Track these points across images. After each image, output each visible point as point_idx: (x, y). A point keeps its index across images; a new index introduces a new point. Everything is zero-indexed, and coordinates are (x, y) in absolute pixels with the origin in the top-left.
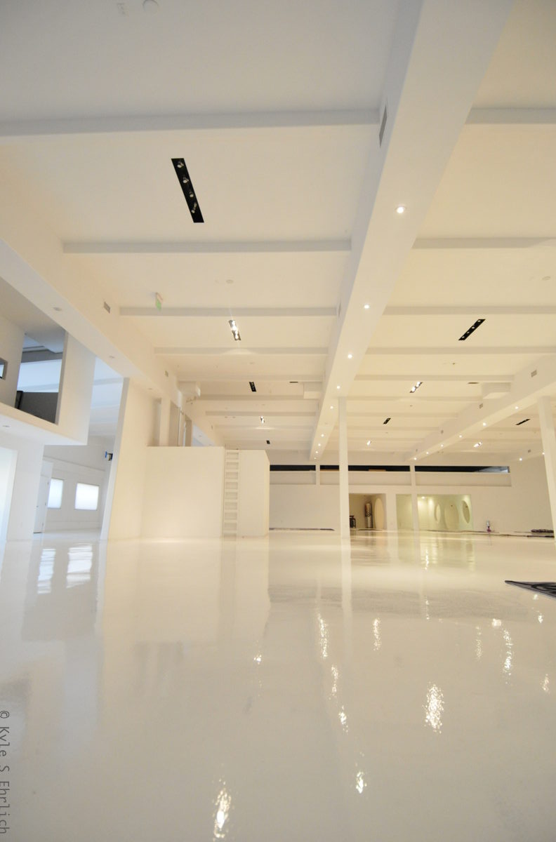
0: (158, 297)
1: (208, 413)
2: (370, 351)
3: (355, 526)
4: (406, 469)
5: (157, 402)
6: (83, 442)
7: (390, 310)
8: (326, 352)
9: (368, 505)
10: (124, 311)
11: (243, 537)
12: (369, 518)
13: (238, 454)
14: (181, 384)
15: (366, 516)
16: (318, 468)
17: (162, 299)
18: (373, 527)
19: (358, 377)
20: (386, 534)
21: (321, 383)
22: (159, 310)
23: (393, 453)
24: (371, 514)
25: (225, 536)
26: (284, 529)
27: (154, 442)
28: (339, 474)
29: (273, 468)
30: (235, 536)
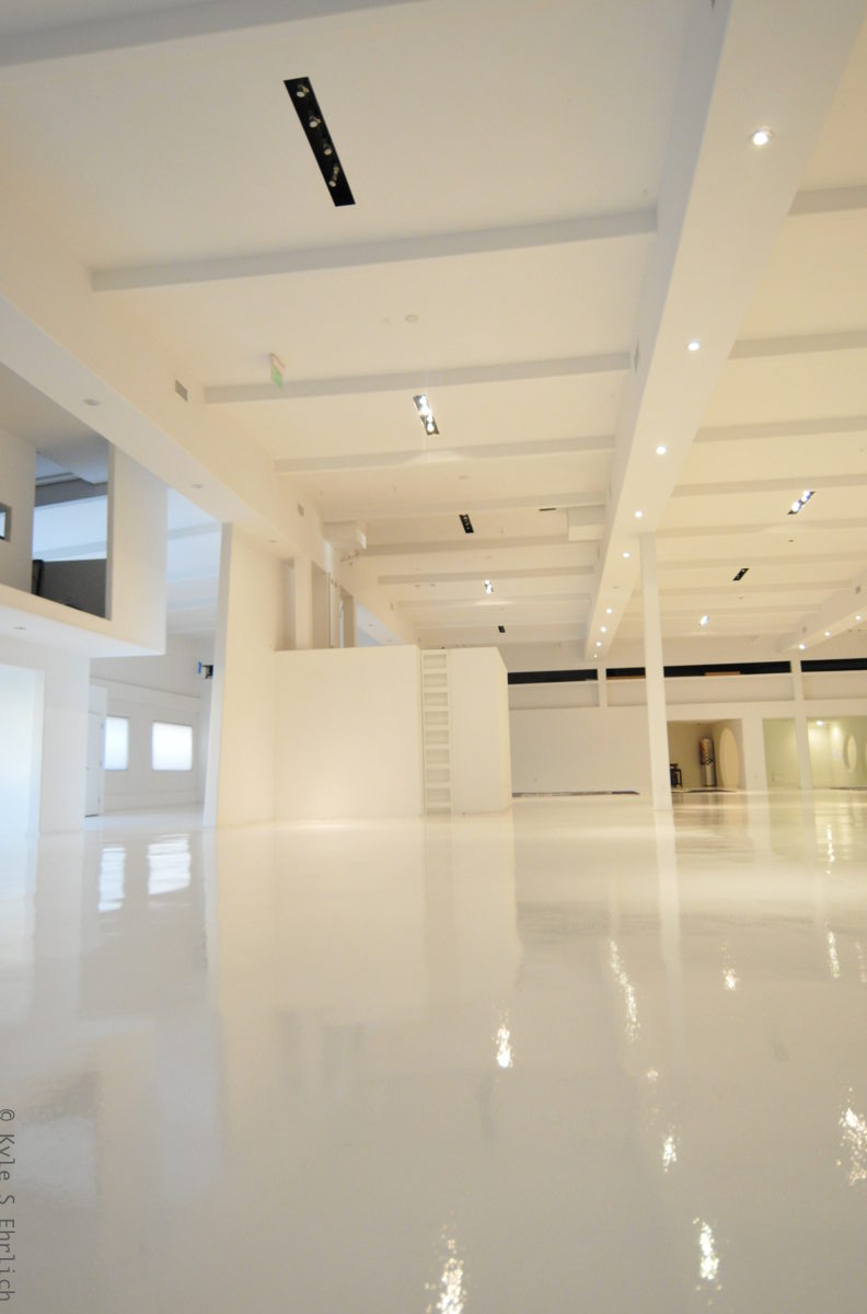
0: (276, 363)
1: (383, 580)
2: (706, 435)
3: (681, 784)
4: (784, 667)
5: (287, 564)
6: (157, 648)
7: (746, 348)
8: (612, 443)
9: (706, 742)
10: (215, 393)
11: (464, 814)
12: (708, 768)
13: (444, 656)
14: (330, 527)
15: (702, 763)
16: (602, 674)
17: (283, 366)
18: (716, 784)
19: (680, 490)
20: (744, 799)
21: (603, 506)
22: (279, 387)
23: (754, 638)
24: (713, 760)
25: (430, 813)
26: (542, 794)
27: (286, 642)
28: (645, 684)
29: (514, 678)
30: (447, 812)
